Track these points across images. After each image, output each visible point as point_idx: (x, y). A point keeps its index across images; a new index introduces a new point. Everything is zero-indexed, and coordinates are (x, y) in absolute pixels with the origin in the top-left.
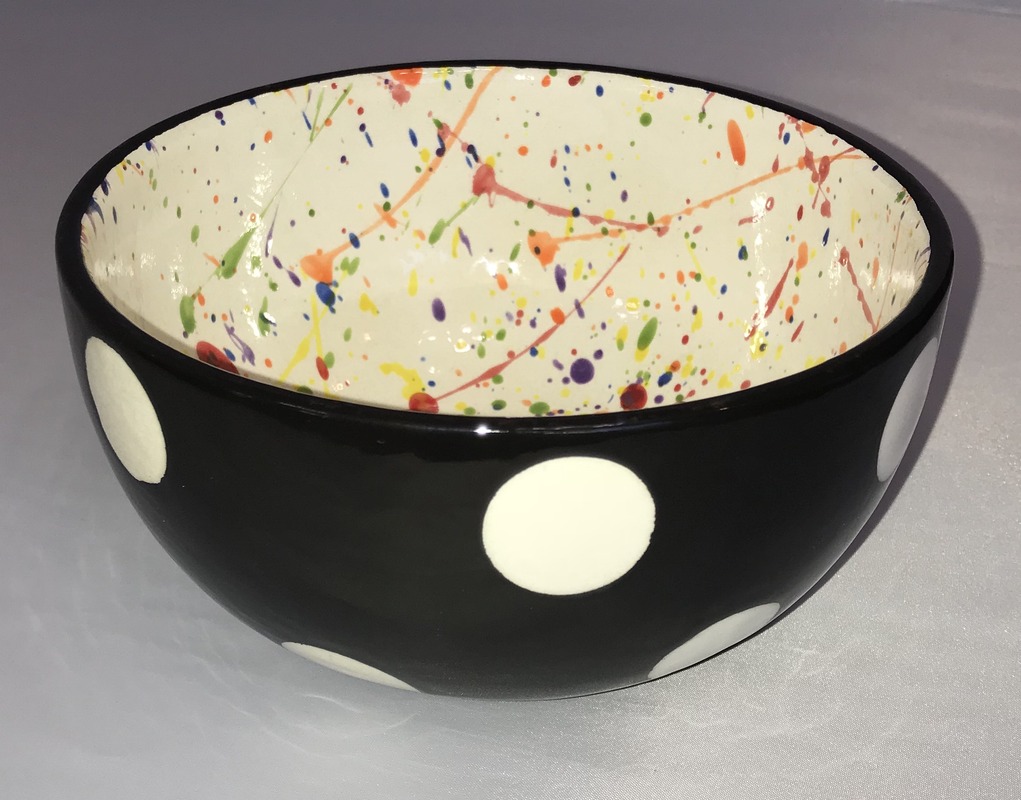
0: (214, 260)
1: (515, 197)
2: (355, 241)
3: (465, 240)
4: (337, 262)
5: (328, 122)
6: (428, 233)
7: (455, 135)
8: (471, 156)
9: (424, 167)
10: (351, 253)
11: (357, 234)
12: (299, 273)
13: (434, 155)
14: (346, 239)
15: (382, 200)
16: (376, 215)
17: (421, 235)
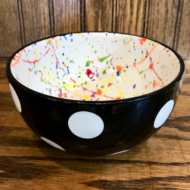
0: (98, 58)
1: (155, 72)
2: (127, 67)
3: (145, 76)
4: (123, 69)
5: (128, 43)
6: (140, 71)
7: (149, 55)
8: (151, 60)
9: (143, 59)
10: (126, 69)
11: (128, 66)
12: (115, 68)
13: (145, 57)
14: (126, 66)
15: (134, 62)
16: (133, 64)
17: (139, 71)
